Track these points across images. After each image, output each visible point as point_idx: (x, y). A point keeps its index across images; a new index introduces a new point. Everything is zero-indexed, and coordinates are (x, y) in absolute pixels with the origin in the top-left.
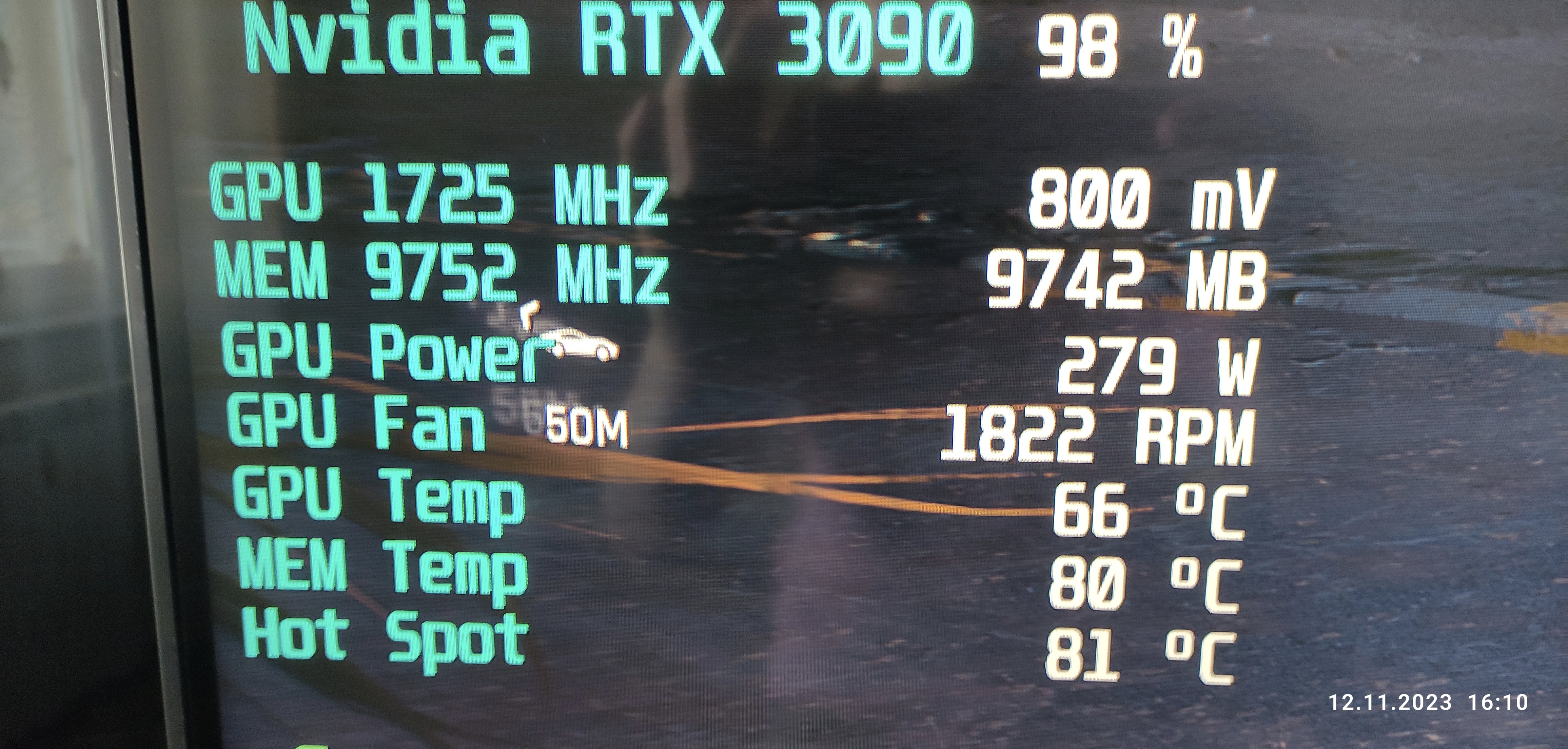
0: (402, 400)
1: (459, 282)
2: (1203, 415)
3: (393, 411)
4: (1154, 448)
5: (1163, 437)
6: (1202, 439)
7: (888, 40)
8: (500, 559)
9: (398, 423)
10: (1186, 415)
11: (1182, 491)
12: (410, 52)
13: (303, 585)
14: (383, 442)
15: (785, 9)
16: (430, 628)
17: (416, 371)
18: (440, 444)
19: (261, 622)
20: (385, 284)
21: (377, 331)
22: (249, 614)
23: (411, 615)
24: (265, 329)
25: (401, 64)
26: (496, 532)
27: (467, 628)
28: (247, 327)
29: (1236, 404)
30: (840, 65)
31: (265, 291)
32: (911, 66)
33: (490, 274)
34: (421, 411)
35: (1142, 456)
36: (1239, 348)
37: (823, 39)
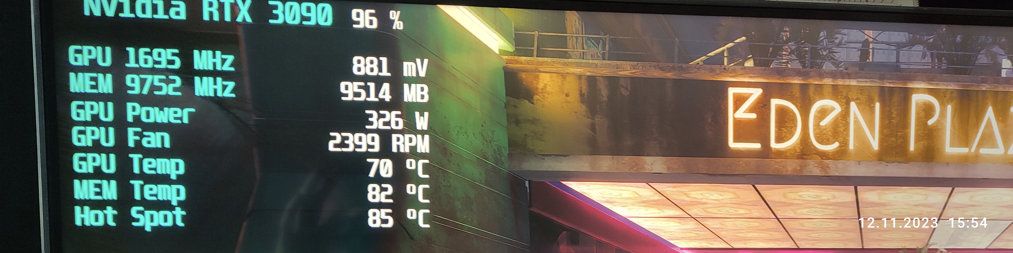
0: (139, 129)
1: (160, 88)
2: (413, 136)
3: (136, 134)
4: (398, 147)
5: (400, 143)
6: (413, 144)
7: (305, 14)
8: (175, 187)
9: (137, 138)
10: (407, 136)
11: (408, 161)
12: (144, 11)
13: (99, 198)
14: (131, 144)
15: (271, 3)
16: (148, 213)
17: (144, 119)
18: (152, 145)
19: (82, 212)
20: (133, 89)
21: (129, 105)
22: (77, 209)
23: (141, 208)
24: (88, 104)
25: (140, 14)
26: (173, 177)
27: (162, 213)
28: (81, 103)
29: (423, 133)
30: (290, 21)
31: (89, 90)
32: (312, 23)
33: (171, 86)
34: (145, 133)
35: (394, 150)
36: (422, 115)
37: (284, 13)
